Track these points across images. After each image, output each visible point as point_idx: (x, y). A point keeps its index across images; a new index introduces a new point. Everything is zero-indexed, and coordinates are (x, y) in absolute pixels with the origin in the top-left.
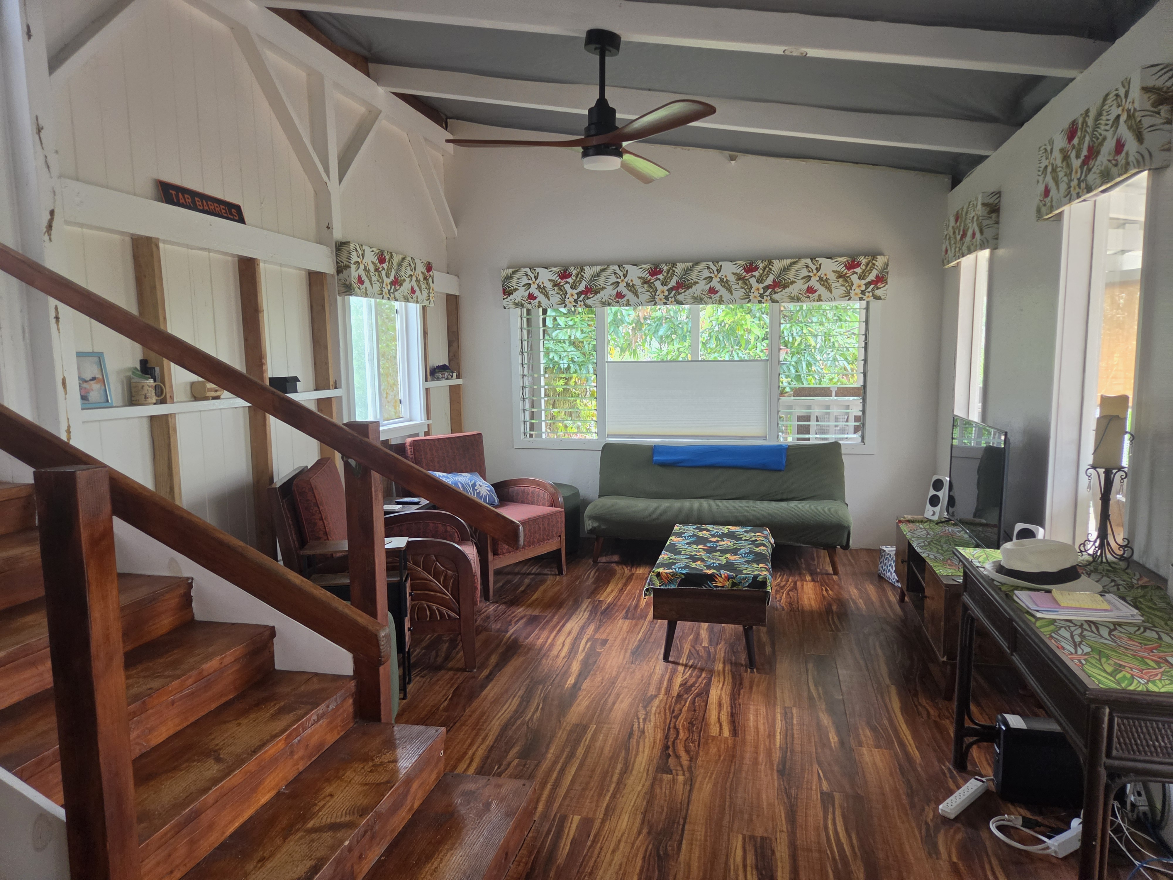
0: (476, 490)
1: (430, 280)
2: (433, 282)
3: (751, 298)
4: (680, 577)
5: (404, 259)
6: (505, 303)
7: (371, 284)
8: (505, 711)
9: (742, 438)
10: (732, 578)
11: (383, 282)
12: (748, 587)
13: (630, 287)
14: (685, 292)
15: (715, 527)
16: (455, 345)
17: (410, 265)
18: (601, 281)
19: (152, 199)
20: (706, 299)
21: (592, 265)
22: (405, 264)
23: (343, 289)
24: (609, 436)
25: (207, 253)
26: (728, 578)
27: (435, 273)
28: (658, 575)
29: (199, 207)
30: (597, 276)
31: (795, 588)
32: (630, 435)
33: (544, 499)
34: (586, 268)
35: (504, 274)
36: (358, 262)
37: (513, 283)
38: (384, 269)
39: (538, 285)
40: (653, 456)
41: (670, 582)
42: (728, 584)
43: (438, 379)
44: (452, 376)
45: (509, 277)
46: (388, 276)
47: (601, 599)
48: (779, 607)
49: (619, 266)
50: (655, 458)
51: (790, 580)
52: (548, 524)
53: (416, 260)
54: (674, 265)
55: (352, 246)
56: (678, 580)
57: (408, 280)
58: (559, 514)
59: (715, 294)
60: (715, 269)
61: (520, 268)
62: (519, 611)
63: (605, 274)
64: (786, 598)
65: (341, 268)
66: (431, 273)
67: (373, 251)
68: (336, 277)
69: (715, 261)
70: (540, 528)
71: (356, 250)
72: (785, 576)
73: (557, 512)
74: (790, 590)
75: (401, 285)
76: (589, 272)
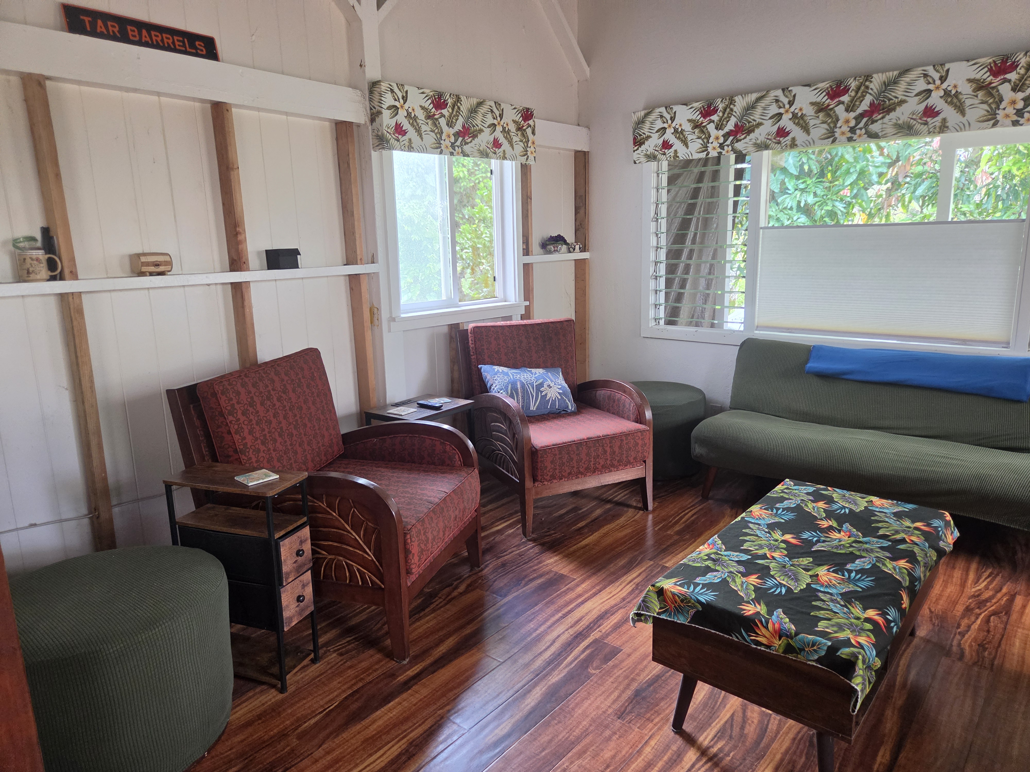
0: (542, 392)
1: (529, 131)
2: (533, 133)
3: (999, 117)
4: (695, 607)
5: (480, 104)
6: (635, 156)
7: (421, 136)
8: (368, 765)
9: (964, 342)
10: (787, 636)
11: (441, 133)
12: (817, 661)
13: (798, 119)
14: (883, 118)
15: (847, 494)
16: (582, 211)
17: (492, 111)
18: (756, 115)
19: (56, 29)
20: (918, 126)
21: (744, 93)
22: (483, 109)
23: (376, 142)
24: (758, 328)
25: (157, 97)
26: (781, 634)
27: (538, 123)
28: (661, 592)
29: (131, 38)
30: (751, 107)
31: (1007, 609)
32: (788, 329)
33: (630, 410)
34: (738, 99)
35: (635, 118)
36: (396, 106)
37: (645, 130)
38: (443, 116)
39: (674, 128)
40: (807, 362)
41: (679, 610)
42: (778, 644)
43: (550, 252)
44: (574, 249)
45: (640, 122)
46: (450, 124)
47: (667, 565)
48: (955, 649)
49: (783, 90)
50: (809, 365)
51: (1004, 590)
52: (620, 447)
53: (503, 106)
54: (868, 77)
55: (384, 86)
56: (692, 612)
57: (487, 131)
58: (639, 434)
59: (934, 117)
60: (936, 76)
61: (653, 109)
62: (548, 562)
63: (762, 104)
64: (980, 629)
65: (374, 116)
66: (531, 122)
67: (423, 93)
68: (370, 128)
69: (939, 64)
70: (605, 452)
71: (392, 91)
72: (999, 578)
73: (642, 432)
74: (995, 613)
75: (474, 136)
76: (740, 103)
